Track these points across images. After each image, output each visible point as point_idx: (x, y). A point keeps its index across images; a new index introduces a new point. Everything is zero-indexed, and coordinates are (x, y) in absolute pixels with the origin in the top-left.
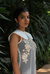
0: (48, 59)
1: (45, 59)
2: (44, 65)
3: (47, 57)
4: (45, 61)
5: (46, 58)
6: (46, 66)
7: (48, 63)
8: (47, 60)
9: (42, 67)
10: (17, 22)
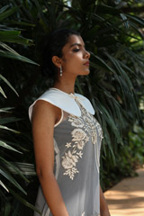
0: (129, 164)
1: (123, 164)
2: (120, 180)
3: (127, 158)
4: (121, 170)
5: (126, 162)
6: (125, 182)
7: (129, 176)
8: (128, 167)
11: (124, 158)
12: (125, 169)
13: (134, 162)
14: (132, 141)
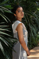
1: (35, 43)
2: (34, 47)
3: (36, 41)
4: (35, 45)
6: (36, 48)
7: (37, 46)
8: (37, 44)
9: (33, 48)
10: (16, 16)
11: (35, 41)
12: (36, 44)
13: (38, 42)
14: (38, 37)
